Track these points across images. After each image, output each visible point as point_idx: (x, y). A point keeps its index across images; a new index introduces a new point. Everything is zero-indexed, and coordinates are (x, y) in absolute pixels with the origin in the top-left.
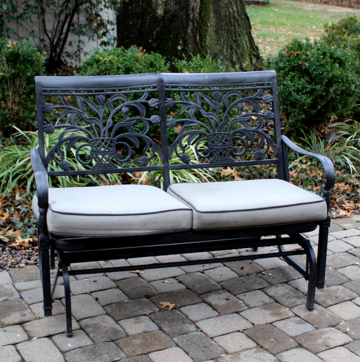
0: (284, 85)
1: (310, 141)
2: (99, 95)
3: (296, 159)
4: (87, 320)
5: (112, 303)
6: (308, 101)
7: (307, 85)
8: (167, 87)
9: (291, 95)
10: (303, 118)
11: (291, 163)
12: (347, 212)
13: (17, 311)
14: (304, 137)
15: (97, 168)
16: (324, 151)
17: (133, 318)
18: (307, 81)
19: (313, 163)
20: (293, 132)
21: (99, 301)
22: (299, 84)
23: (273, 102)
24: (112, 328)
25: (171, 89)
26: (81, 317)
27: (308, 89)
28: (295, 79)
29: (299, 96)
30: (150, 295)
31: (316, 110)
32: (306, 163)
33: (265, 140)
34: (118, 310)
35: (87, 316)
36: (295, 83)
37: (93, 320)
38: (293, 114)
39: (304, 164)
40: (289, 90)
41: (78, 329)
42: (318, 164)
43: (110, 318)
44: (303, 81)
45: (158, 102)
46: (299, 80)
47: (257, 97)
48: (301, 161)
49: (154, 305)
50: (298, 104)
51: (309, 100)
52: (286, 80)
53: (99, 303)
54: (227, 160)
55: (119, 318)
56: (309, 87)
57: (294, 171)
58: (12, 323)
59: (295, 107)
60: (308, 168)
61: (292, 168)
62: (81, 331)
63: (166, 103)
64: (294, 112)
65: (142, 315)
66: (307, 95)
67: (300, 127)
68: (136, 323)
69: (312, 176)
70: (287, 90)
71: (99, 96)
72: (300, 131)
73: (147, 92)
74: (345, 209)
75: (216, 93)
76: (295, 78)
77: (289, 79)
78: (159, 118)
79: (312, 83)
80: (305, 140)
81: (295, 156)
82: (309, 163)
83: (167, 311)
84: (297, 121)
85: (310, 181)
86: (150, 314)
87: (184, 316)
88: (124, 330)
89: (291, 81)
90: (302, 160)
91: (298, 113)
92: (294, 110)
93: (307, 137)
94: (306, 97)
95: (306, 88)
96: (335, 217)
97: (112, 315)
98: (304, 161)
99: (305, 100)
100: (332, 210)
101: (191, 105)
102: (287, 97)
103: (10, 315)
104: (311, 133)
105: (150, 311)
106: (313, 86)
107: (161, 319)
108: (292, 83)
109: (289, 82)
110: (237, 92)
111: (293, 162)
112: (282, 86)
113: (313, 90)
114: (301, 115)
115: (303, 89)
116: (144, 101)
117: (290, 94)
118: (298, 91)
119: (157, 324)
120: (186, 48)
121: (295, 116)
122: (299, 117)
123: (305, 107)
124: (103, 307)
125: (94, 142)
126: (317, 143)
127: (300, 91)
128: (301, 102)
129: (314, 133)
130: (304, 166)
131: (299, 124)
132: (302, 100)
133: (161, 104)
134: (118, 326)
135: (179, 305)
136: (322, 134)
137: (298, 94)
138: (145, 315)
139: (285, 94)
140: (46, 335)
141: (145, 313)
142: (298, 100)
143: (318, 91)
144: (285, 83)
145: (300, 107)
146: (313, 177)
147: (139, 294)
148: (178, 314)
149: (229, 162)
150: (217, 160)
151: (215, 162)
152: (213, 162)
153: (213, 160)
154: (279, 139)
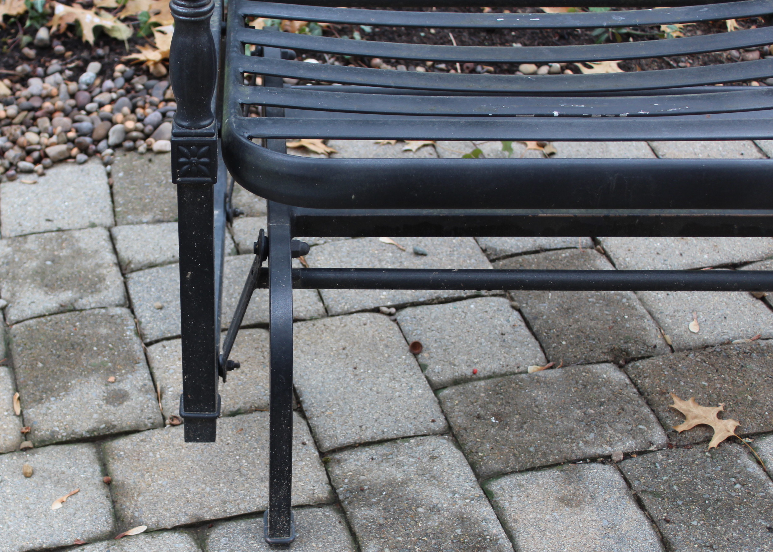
4: (364, 454)
5: (474, 377)
13: (96, 369)
17: (555, 472)
21: (424, 356)
24: (462, 519)
26: (342, 440)
30: (633, 349)
34: (497, 416)
35: (367, 436)
37: (386, 458)
41: (320, 505)
43: (459, 454)
49: (646, 410)
53: (423, 367)
55: (496, 466)
58: (62, 434)
62: (330, 513)
65: (593, 459)
68: (565, 501)
83: (696, 451)
86: (627, 455)
88: (511, 537)
97: (470, 440)
103: (66, 389)
105: (630, 444)
107: (676, 496)
119: (652, 520)
124: (436, 388)
134: (486, 511)
135: (752, 427)
138: (606, 459)
140: (183, 520)
141: (607, 450)
147: (587, 337)
148: (749, 475)
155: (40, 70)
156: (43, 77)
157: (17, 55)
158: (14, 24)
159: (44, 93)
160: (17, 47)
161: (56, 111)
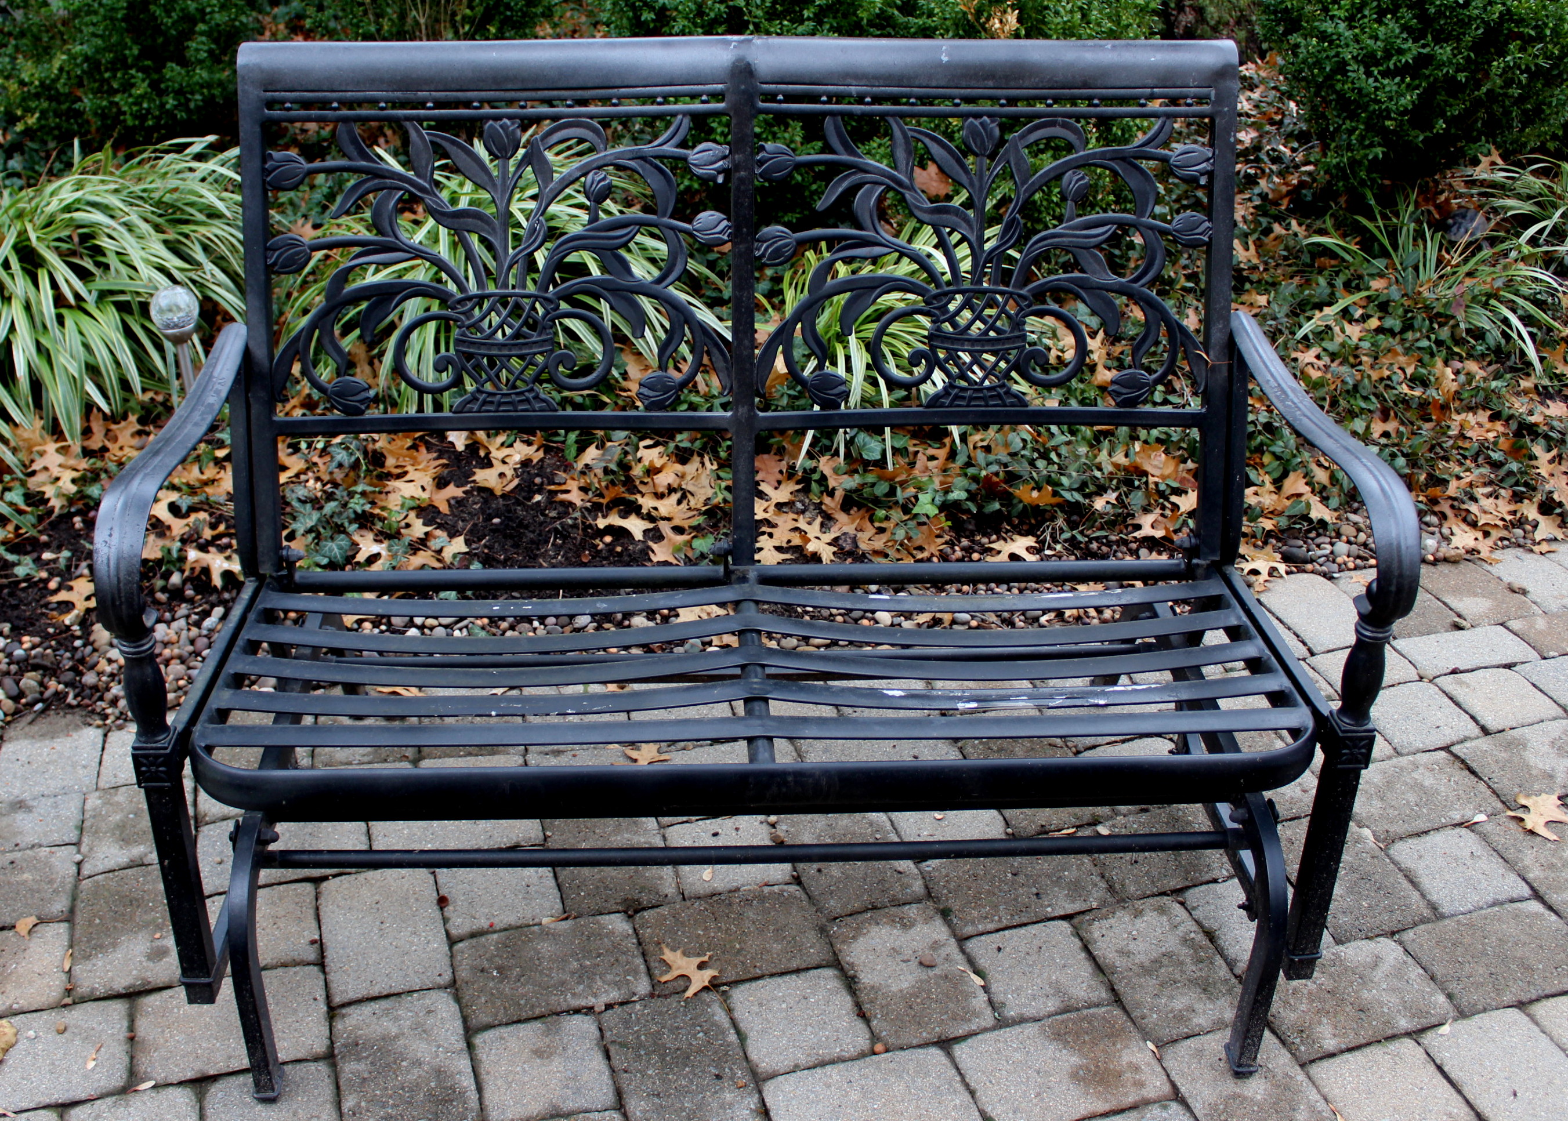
0: (1323, 37)
1: (1393, 235)
2: (497, 118)
3: (1330, 304)
4: (368, 1009)
5: (490, 930)
6: (1403, 101)
7: (1406, 40)
8: (771, 97)
9: (1345, 73)
10: (1376, 157)
11: (1309, 319)
12: (1480, 535)
13: (146, 925)
14: (1372, 218)
15: (476, 407)
16: (1435, 276)
17: (537, 1025)
18: (1405, 28)
19: (1389, 322)
20: (1335, 196)
21: (449, 910)
22: (1376, 38)
23: (1210, 174)
24: (439, 1073)
25: (784, 106)
26: (352, 995)
27: (1408, 58)
28: (1364, 16)
29: (1371, 80)
30: (645, 900)
31: (1428, 134)
32: (1365, 318)
33: (1163, 328)
34: (499, 970)
35: (375, 991)
36: (1362, 29)
37: (387, 1012)
38: (1345, 137)
39: (1357, 321)
40: (1337, 55)
41: (316, 1059)
42: (1403, 331)
43: (454, 1007)
44: (1391, 26)
45: (724, 157)
46: (1379, 21)
47: (1147, 149)
48: (1345, 314)
49: (639, 961)
50: (1365, 108)
51: (1407, 100)
52: (1332, 18)
53: (445, 920)
55: (485, 1019)
56: (1412, 50)
57: (1314, 351)
58: (101, 991)
59: (1353, 116)
60: (1366, 345)
61: (1311, 336)
62: (323, 1068)
63: (761, 163)
64: (1351, 132)
65: (577, 1011)
66: (1403, 81)
67: (1363, 183)
68: (538, 1053)
69: (1375, 376)
70: (1332, 53)
71: (497, 125)
72: (1364, 197)
73: (685, 114)
74: (1474, 525)
75: (977, 122)
76: (1366, 12)
77: (1342, 14)
78: (725, 223)
79: (1424, 37)
80: (1375, 226)
81: (1328, 291)
82: (1374, 323)
83: (673, 1001)
84: (1353, 163)
85: (1366, 398)
86: (609, 1006)
87: (732, 1037)
88: (480, 1089)
89: (1350, 20)
90: (1351, 310)
91: (1362, 138)
92: (1348, 124)
93: (1385, 217)
94: (1399, 85)
95: (1401, 52)
96: (1431, 558)
97: (467, 995)
98: (1358, 313)
99: (1391, 99)
100: (1428, 524)
101: (867, 172)
102: (1329, 77)
103: (114, 945)
104: (1401, 207)
105: (614, 995)
106: (1424, 46)
107: (641, 1045)
108: (1351, 28)
109: (1342, 26)
110: (1065, 125)
111: (1318, 314)
112: (1314, 41)
113: (1424, 61)
114: (1372, 145)
115: (1388, 55)
116: (669, 148)
117: (1341, 67)
118: (1368, 61)
119: (613, 1070)
121: (1349, 147)
122: (1362, 152)
123: (1388, 123)
124: (452, 941)
125: (469, 305)
126: (1415, 240)
127: (1377, 64)
128: (1379, 102)
129: (1411, 208)
130: (1354, 332)
131: (1363, 174)
132: (1382, 96)
133: (737, 167)
134: (464, 1064)
135: (731, 975)
136: (1438, 207)
137: (1368, 74)
138: (590, 1010)
139: (1322, 69)
140: (190, 1075)
141: (591, 1001)
142: (1368, 95)
143: (1444, 64)
144: (1328, 27)
145: (1369, 118)
146: (1382, 379)
147: (606, 888)
148: (714, 1024)
149: (1005, 406)
150: (957, 397)
151: (950, 405)
152: (942, 405)
153: (942, 397)
154: (1220, 330)
155: (168, 615)
156: (168, 623)
157: (149, 600)
158: (152, 569)
159: (166, 639)
160: (152, 592)
161: (172, 658)
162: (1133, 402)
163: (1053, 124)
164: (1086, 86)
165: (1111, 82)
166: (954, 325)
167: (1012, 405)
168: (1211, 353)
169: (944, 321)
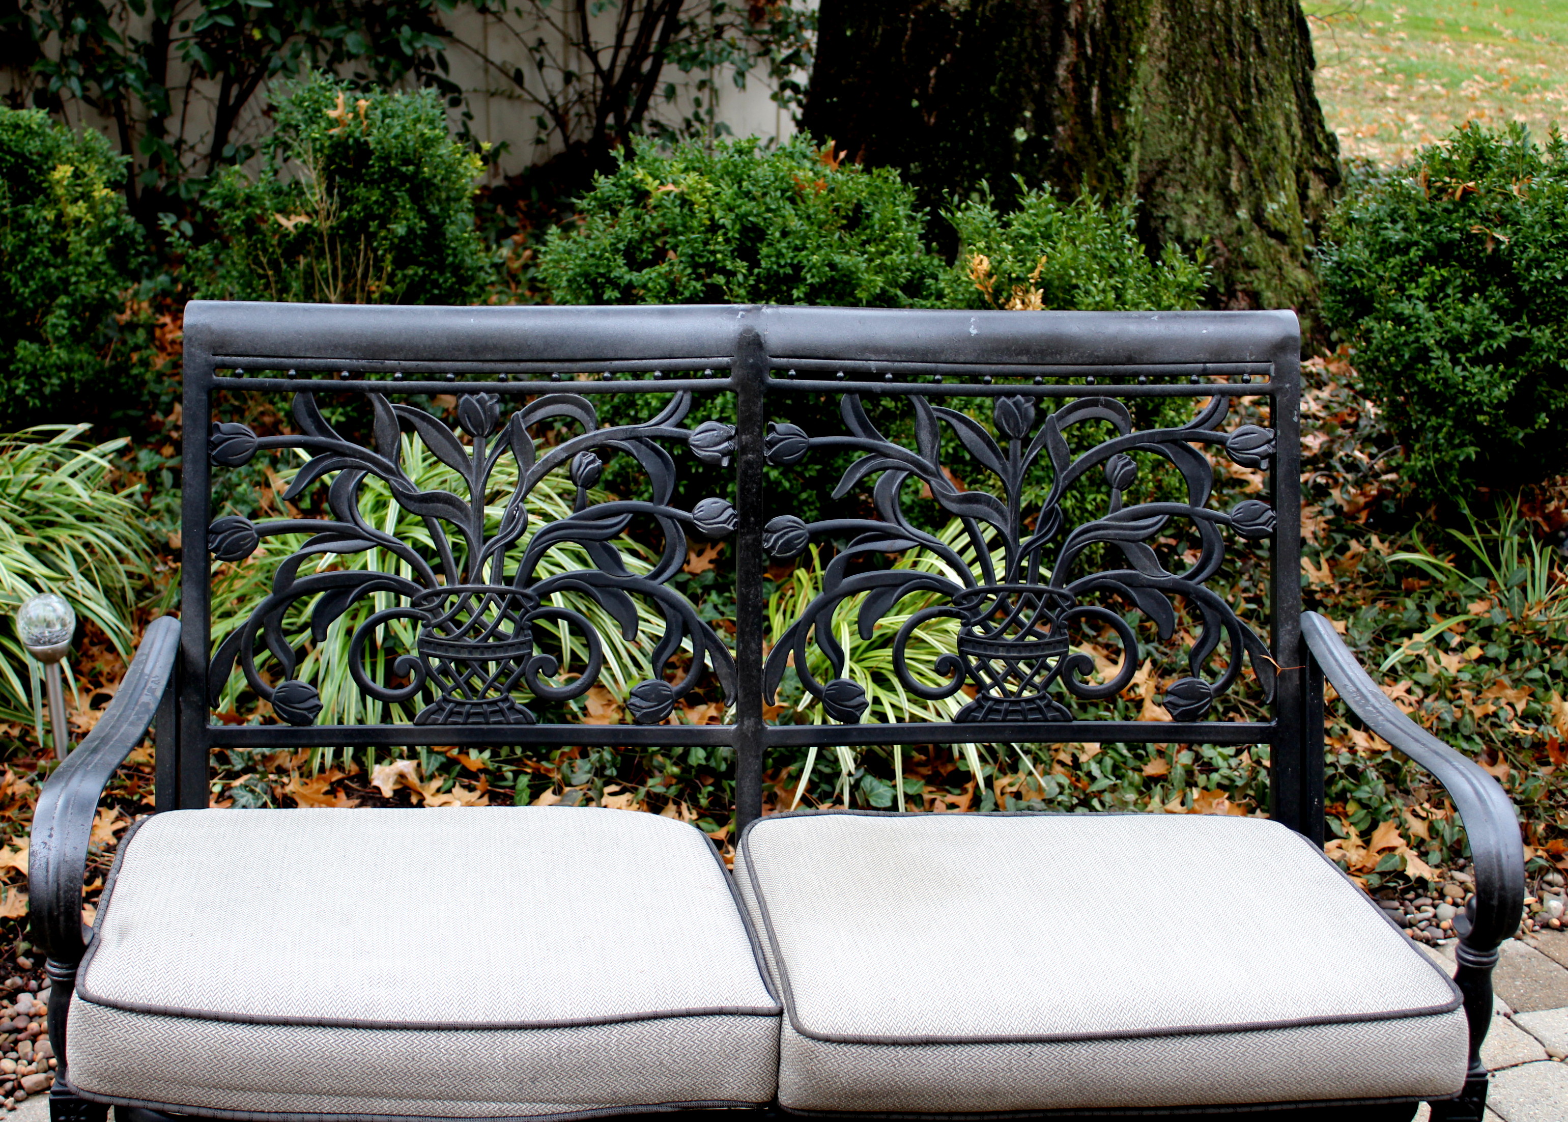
0: (1399, 319)
1: (1494, 549)
2: (473, 392)
3: (1421, 630)
6: (1496, 392)
7: (1497, 322)
8: (781, 372)
9: (1427, 361)
10: (1468, 458)
11: (1397, 647)
14: (1469, 532)
15: (441, 719)
16: (1546, 598)
18: (1495, 308)
19: (1493, 651)
20: (1424, 506)
22: (1462, 320)
23: (1272, 458)
25: (797, 382)
27: (1501, 342)
28: (1447, 296)
29: (1458, 369)
31: (1529, 430)
32: (1463, 646)
36: (1445, 310)
38: (1430, 435)
39: (1454, 650)
40: (1417, 340)
42: (1510, 661)
44: (1478, 306)
45: (730, 438)
46: (1465, 301)
47: (1200, 430)
48: (1440, 641)
50: (1453, 401)
51: (1501, 391)
52: (1409, 298)
54: (1039, 710)
56: (1505, 333)
57: (1403, 685)
59: (1439, 411)
60: (1466, 677)
61: (1399, 668)
63: (771, 444)
64: (1437, 429)
66: (1495, 369)
67: (1454, 490)
69: (1478, 712)
70: (1411, 338)
71: (473, 399)
72: (1457, 505)
73: (686, 389)
75: (1010, 402)
76: (1450, 291)
77: (1421, 293)
78: (730, 511)
79: (1519, 319)
80: (1472, 541)
81: (1418, 615)
82: (1474, 652)
84: (1443, 466)
85: (1468, 739)
89: (1430, 301)
90: (1447, 637)
91: (1450, 437)
92: (1434, 421)
93: (1482, 530)
94: (1491, 374)
95: (1491, 335)
96: (1556, 922)
98: (1455, 641)
99: (1482, 390)
100: (1550, 884)
101: (887, 456)
102: (1409, 366)
104: (1503, 517)
106: (1518, 329)
108: (1432, 309)
109: (1421, 307)
110: (1108, 405)
111: (1406, 642)
112: (1389, 324)
113: (1519, 346)
114: (1462, 445)
115: (1477, 339)
116: (668, 428)
117: (1423, 354)
118: (1454, 345)
120: (1046, 138)
121: (1436, 448)
122: (1451, 453)
123: (1480, 418)
125: (437, 601)
126: (1520, 557)
127: (1465, 349)
128: (1469, 394)
129: (1513, 518)
130: (1451, 663)
131: (1454, 479)
132: (1471, 387)
133: (744, 449)
136: (1547, 518)
137: (1455, 362)
139: (1400, 357)
142: (1455, 386)
143: (1543, 350)
144: (1405, 308)
145: (1458, 412)
146: (1486, 716)
149: (1046, 720)
150: (991, 711)
151: (984, 720)
152: (974, 720)
153: (974, 710)
154: (1289, 632)
155: (33, 984)
156: (34, 993)
157: (10, 965)
158: (13, 930)
159: (33, 1011)
160: (13, 956)
161: (41, 1033)
162: (1192, 715)
163: (1095, 404)
164: (1130, 361)
165: (1159, 357)
166: (987, 629)
167: (1055, 719)
168: (1280, 658)
169: (975, 624)
